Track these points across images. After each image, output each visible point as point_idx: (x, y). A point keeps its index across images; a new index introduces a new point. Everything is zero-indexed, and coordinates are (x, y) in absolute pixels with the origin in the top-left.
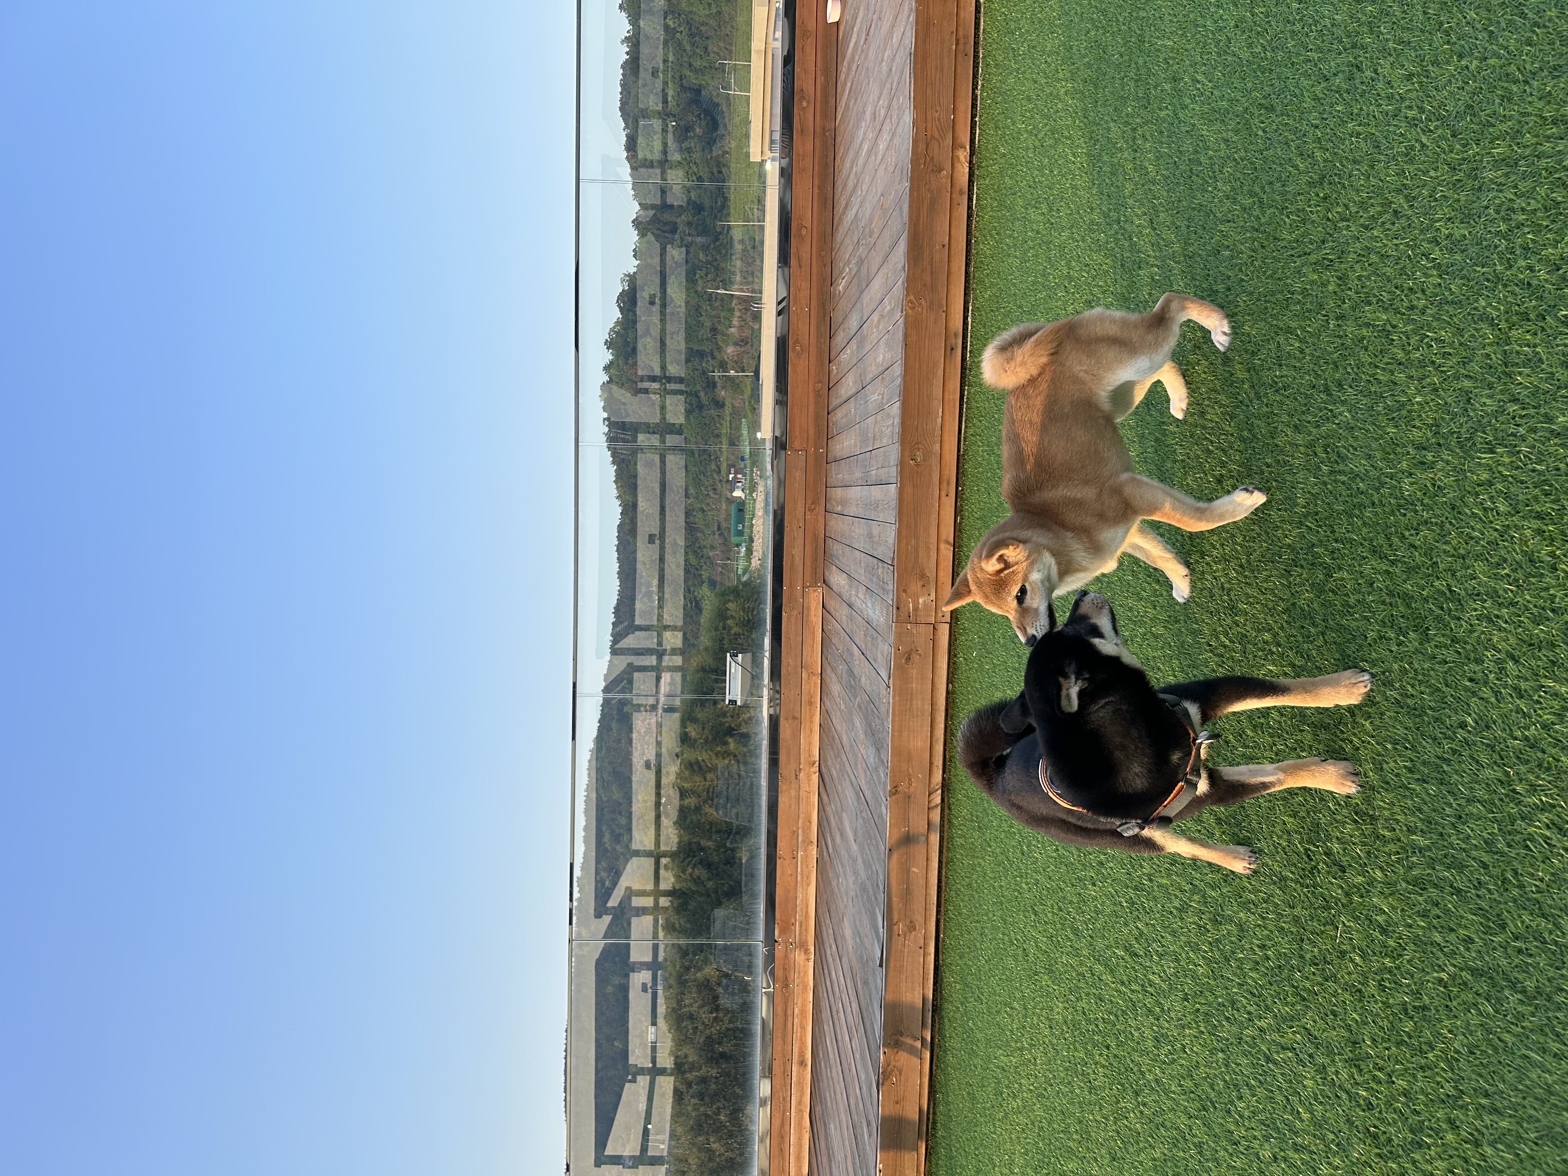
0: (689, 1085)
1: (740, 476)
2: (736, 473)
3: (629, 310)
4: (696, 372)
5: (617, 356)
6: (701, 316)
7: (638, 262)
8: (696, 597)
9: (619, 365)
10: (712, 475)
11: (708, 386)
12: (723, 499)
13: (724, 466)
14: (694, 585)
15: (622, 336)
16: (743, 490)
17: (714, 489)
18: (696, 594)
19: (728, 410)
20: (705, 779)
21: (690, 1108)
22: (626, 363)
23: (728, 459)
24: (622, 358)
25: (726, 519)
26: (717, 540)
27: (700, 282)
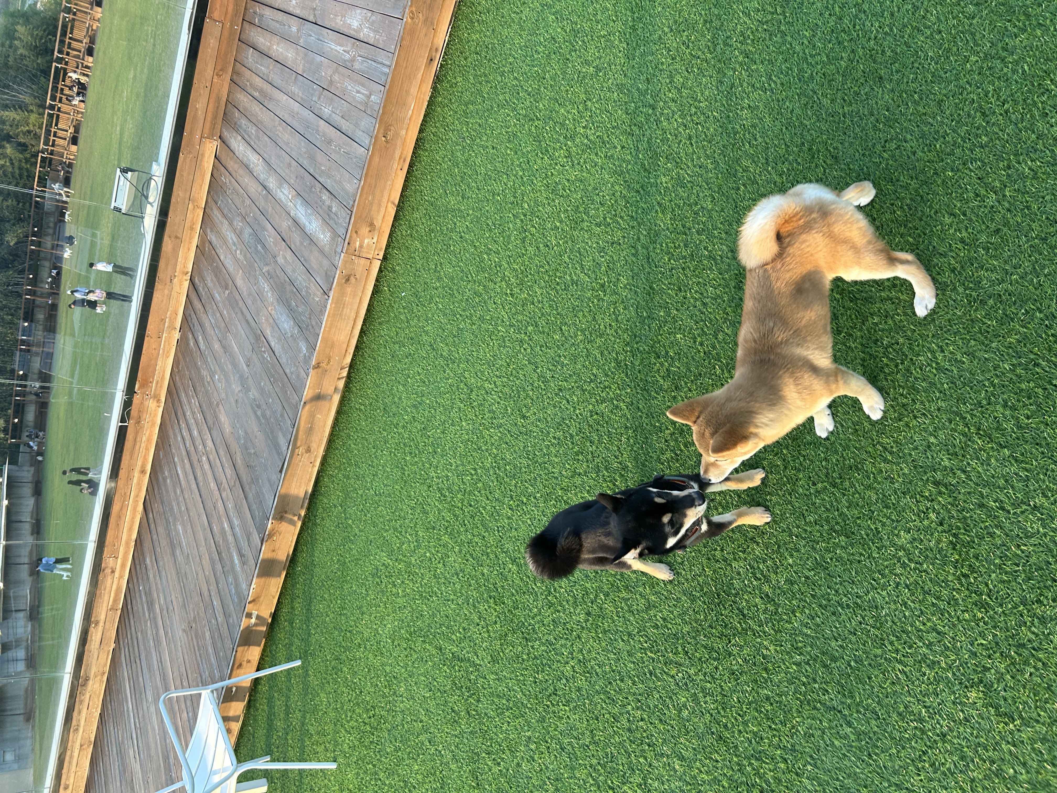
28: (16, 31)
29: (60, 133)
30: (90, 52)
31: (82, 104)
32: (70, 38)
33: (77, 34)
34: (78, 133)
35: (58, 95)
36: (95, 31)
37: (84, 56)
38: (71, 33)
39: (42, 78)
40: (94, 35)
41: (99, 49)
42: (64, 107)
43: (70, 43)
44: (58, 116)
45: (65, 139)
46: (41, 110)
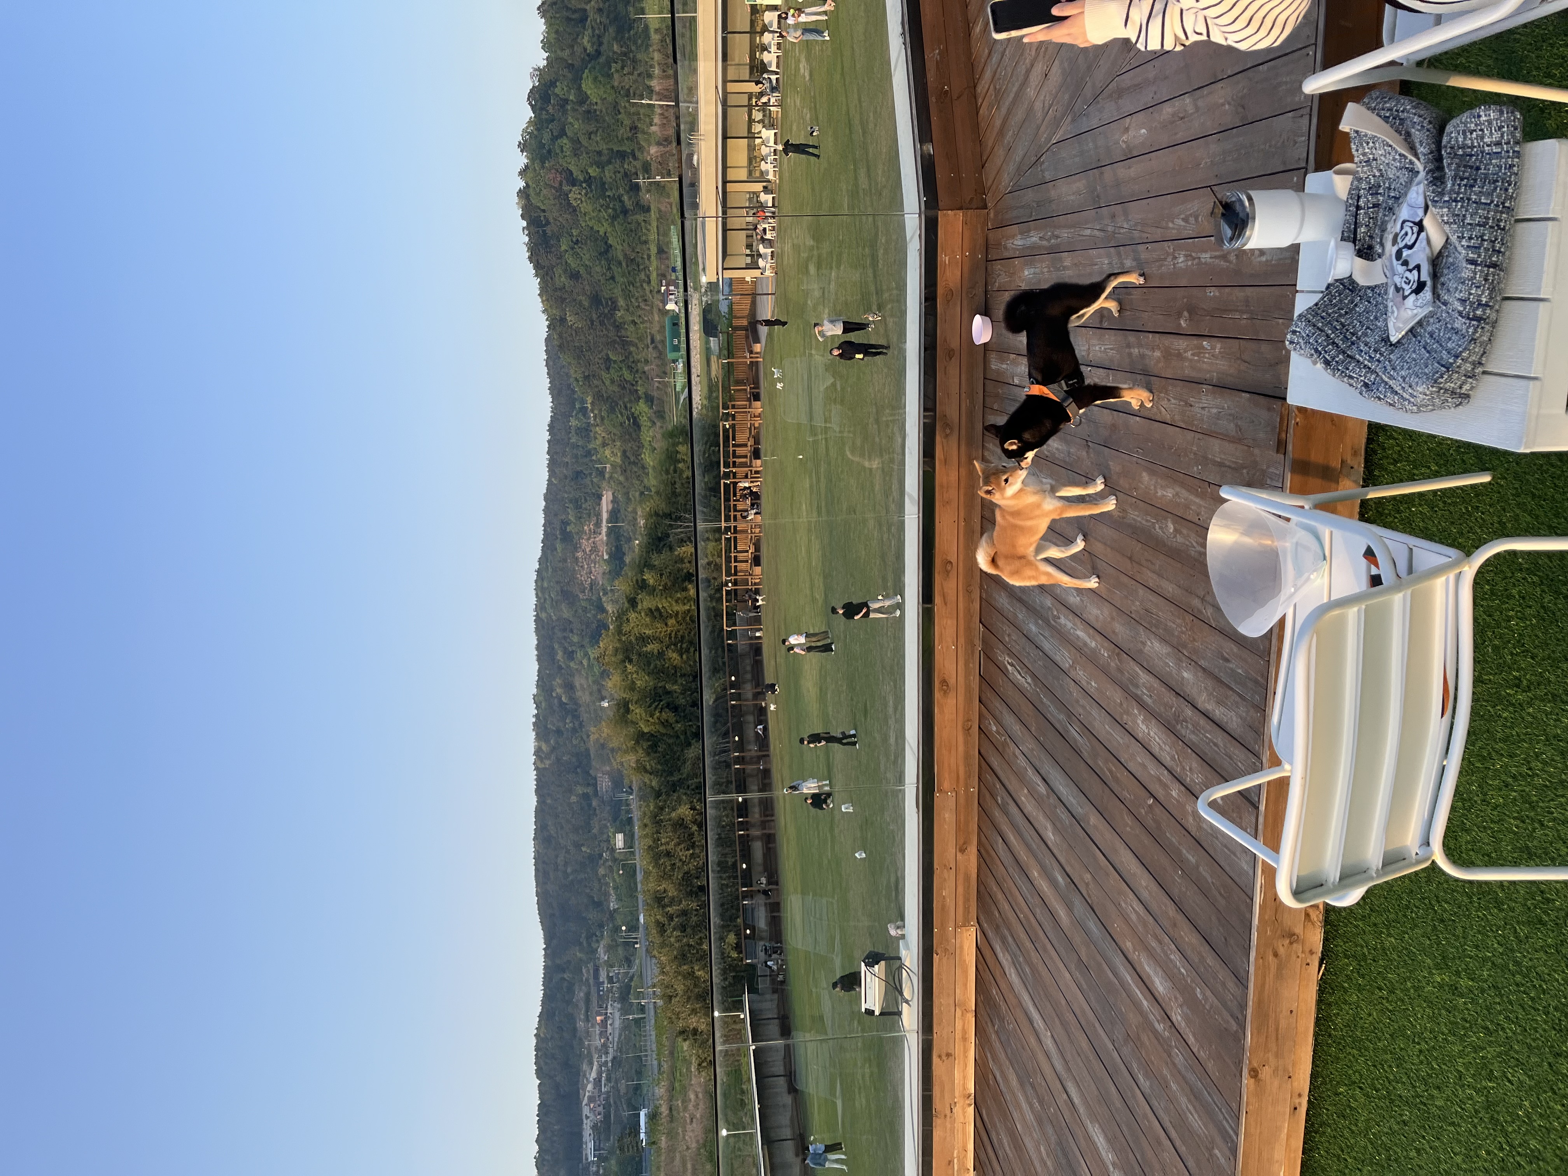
0: (671, 918)
1: (672, 288)
2: (667, 285)
3: (542, 109)
4: (619, 175)
5: (532, 159)
6: (620, 113)
7: (547, 54)
8: (633, 414)
9: (535, 170)
10: (642, 286)
11: (631, 189)
12: (655, 311)
13: (654, 276)
14: (630, 401)
15: (536, 136)
16: (676, 303)
17: (646, 300)
18: (633, 410)
19: (653, 215)
20: (666, 625)
21: (672, 940)
22: (543, 167)
23: (657, 269)
24: (538, 161)
25: (659, 332)
26: (651, 354)
27: (616, 76)
28: (677, 452)
29: (741, 556)
30: (756, 454)
31: (758, 516)
32: (734, 445)
33: (741, 438)
34: (759, 551)
35: (732, 514)
36: (758, 428)
37: (751, 462)
38: (734, 439)
39: (712, 498)
40: (758, 433)
41: (766, 450)
42: (741, 526)
43: (734, 451)
44: (735, 538)
45: (747, 561)
46: (717, 535)
